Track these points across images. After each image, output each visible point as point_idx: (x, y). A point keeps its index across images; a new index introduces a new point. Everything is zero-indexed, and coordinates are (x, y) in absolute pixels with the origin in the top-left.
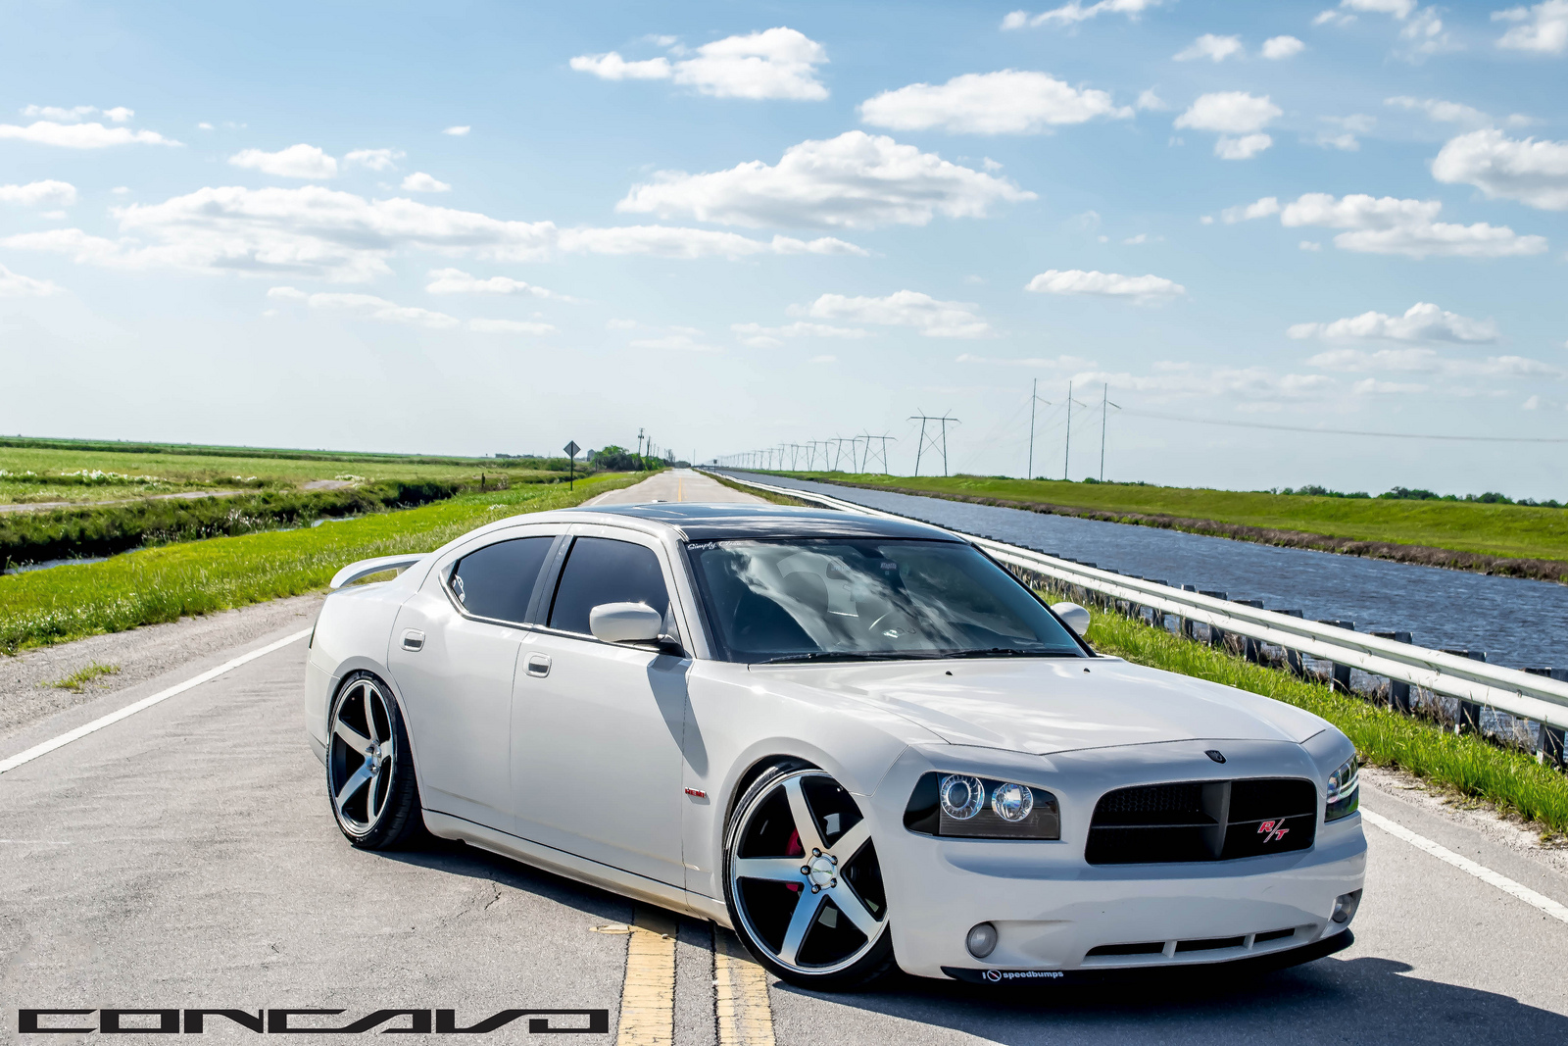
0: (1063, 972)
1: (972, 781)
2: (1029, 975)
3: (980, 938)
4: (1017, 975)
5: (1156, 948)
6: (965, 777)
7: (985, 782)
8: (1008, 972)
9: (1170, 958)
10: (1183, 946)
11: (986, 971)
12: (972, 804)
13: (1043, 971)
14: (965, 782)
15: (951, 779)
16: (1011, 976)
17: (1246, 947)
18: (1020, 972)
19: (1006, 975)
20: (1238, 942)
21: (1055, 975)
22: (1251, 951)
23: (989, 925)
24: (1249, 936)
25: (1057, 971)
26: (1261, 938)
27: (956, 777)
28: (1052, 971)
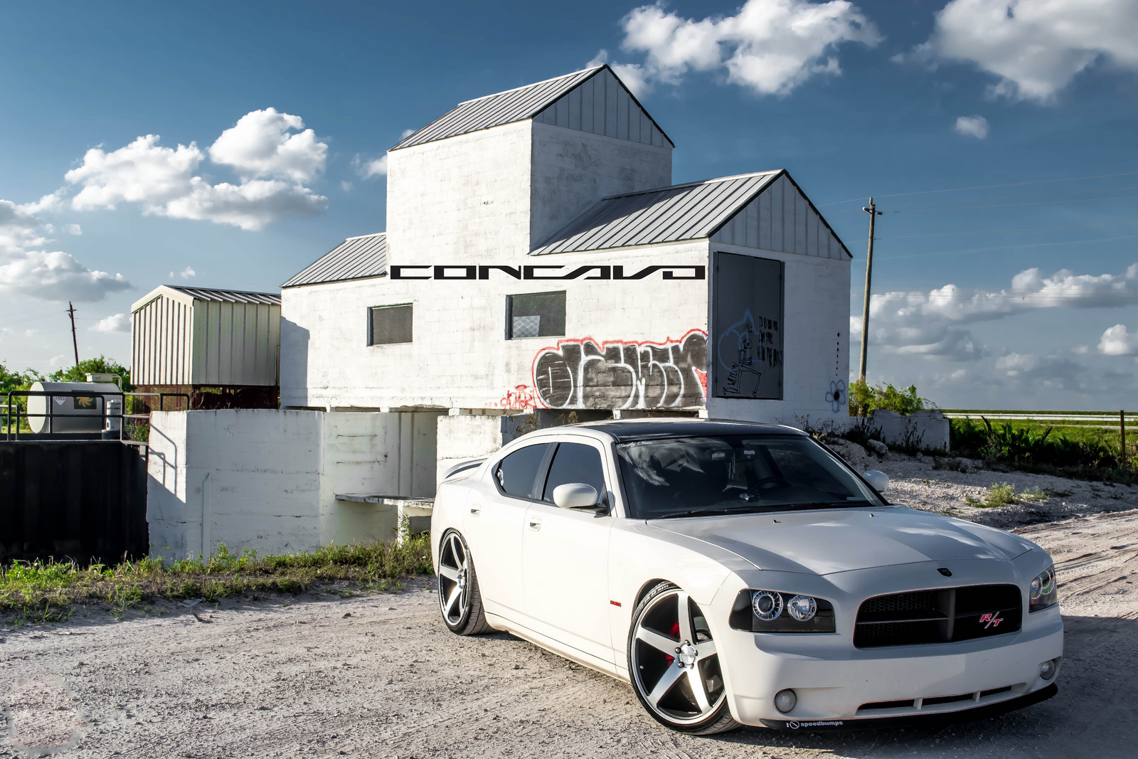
0: (843, 721)
1: (775, 595)
2: (819, 724)
3: (785, 700)
4: (811, 724)
5: (909, 703)
6: (770, 592)
7: (784, 595)
8: (804, 722)
9: (919, 710)
10: (927, 702)
11: (789, 722)
12: (776, 609)
13: (829, 721)
14: (770, 595)
15: (760, 594)
16: (806, 725)
17: (975, 700)
18: (812, 722)
19: (802, 724)
20: (970, 697)
21: (837, 724)
22: (978, 703)
23: (790, 691)
24: (976, 693)
25: (838, 721)
26: (984, 694)
27: (763, 592)
28: (835, 721)
